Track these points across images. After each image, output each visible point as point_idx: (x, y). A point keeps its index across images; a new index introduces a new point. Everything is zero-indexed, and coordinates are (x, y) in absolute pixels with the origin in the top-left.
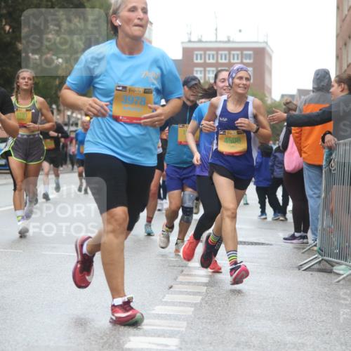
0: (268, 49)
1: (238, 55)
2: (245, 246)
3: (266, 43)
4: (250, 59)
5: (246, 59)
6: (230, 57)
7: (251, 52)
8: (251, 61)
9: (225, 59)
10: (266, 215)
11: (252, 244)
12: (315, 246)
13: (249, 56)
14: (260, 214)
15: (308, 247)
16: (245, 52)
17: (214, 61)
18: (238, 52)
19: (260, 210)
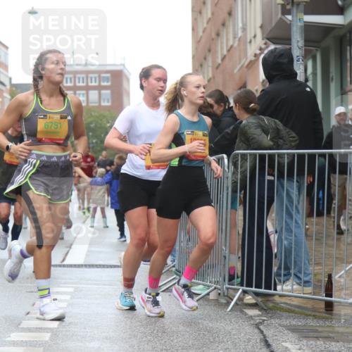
0: (125, 71)
1: (95, 78)
2: (103, 269)
3: (124, 65)
4: (108, 82)
5: (104, 82)
6: (87, 80)
7: (108, 75)
8: (109, 84)
9: (83, 82)
10: (125, 237)
11: (111, 266)
12: (174, 266)
13: (107, 79)
14: (119, 236)
15: (167, 269)
16: (103, 75)
17: (72, 85)
18: (96, 75)
19: (119, 233)
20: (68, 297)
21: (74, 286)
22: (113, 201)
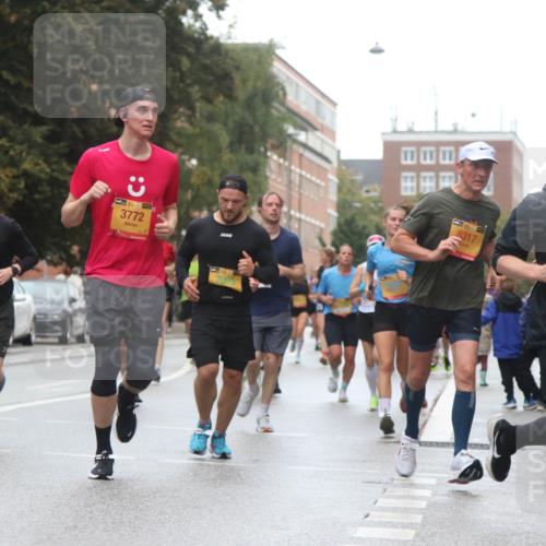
0: (516, 142)
3: (514, 133)
9: (450, 159)
10: (515, 402)
14: (505, 400)
17: (433, 162)
19: (505, 395)
20: (427, 493)
21: (436, 475)
22: (498, 346)
